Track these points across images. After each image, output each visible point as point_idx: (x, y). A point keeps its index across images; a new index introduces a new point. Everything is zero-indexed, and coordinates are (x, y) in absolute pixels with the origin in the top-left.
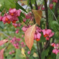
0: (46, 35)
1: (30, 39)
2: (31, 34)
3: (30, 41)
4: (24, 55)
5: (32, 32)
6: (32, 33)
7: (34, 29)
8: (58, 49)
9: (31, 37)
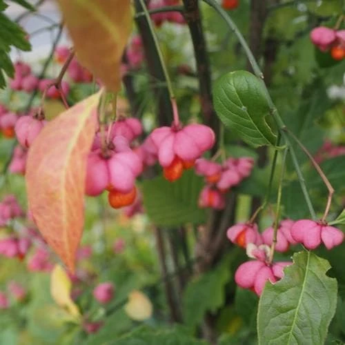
0: (178, 169)
1: (63, 195)
2: (66, 161)
3: (64, 208)
4: (66, 308)
5: (73, 143)
6: (74, 152)
7: (87, 122)
8: (271, 259)
9: (68, 182)
